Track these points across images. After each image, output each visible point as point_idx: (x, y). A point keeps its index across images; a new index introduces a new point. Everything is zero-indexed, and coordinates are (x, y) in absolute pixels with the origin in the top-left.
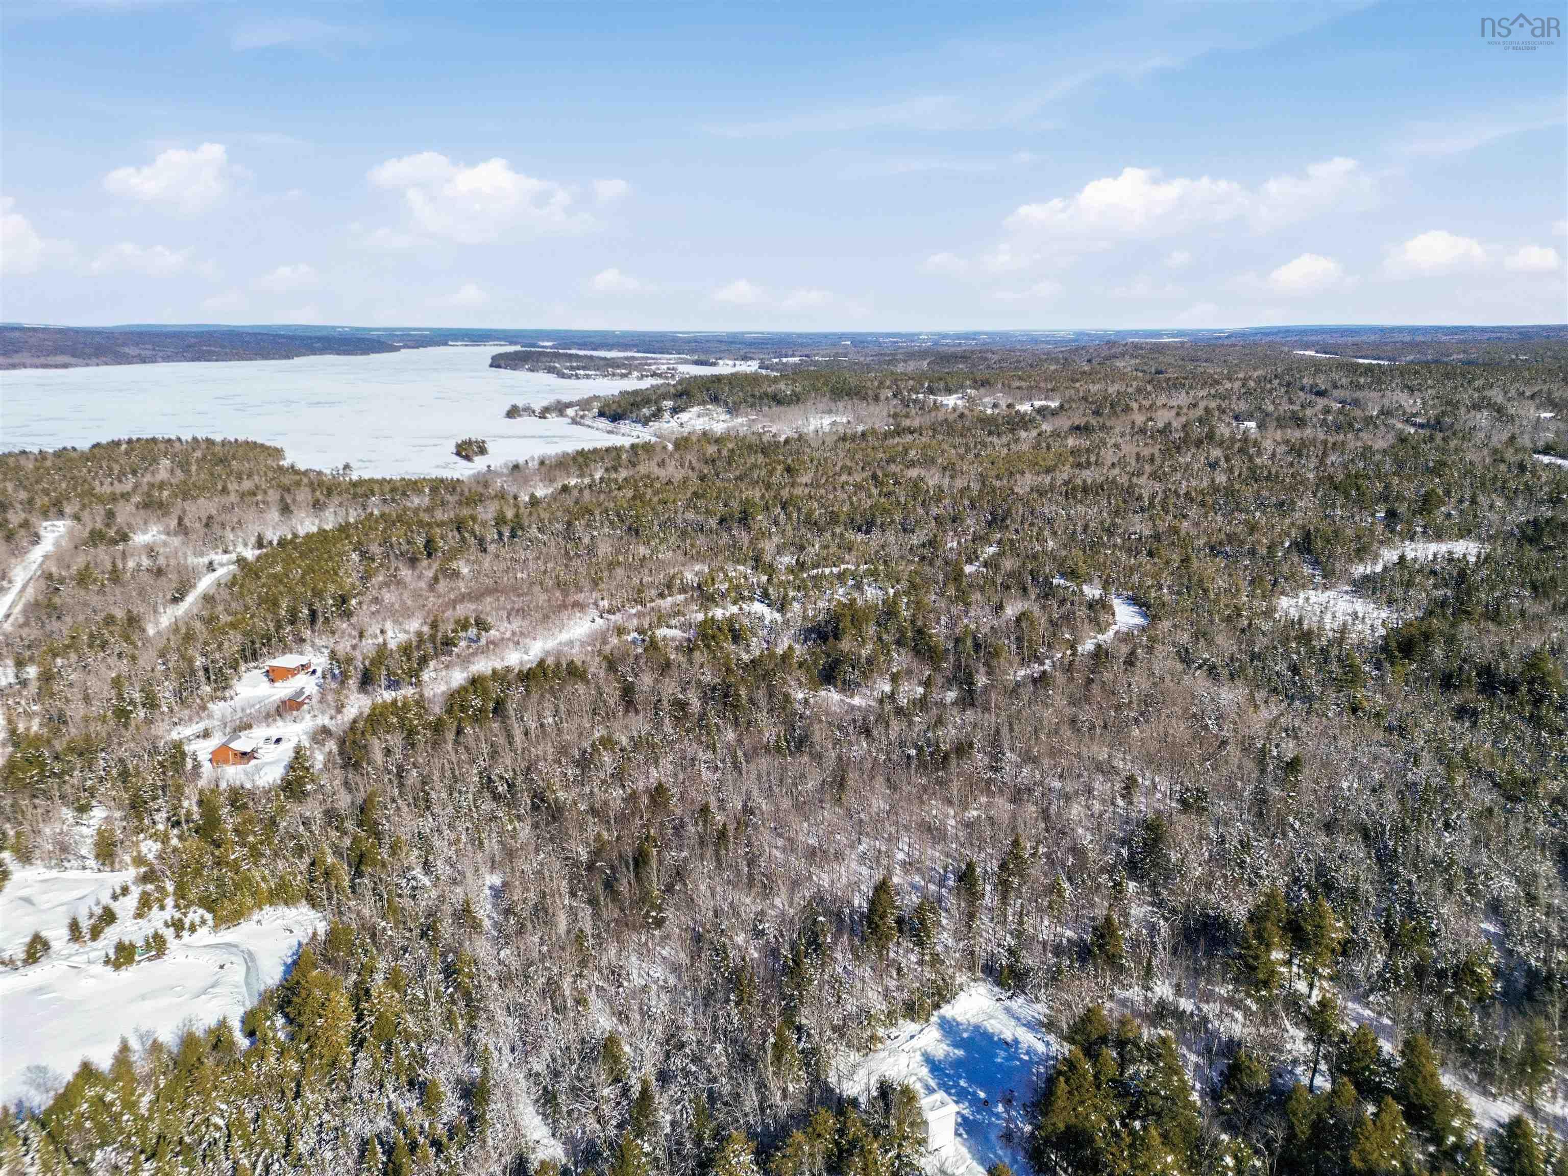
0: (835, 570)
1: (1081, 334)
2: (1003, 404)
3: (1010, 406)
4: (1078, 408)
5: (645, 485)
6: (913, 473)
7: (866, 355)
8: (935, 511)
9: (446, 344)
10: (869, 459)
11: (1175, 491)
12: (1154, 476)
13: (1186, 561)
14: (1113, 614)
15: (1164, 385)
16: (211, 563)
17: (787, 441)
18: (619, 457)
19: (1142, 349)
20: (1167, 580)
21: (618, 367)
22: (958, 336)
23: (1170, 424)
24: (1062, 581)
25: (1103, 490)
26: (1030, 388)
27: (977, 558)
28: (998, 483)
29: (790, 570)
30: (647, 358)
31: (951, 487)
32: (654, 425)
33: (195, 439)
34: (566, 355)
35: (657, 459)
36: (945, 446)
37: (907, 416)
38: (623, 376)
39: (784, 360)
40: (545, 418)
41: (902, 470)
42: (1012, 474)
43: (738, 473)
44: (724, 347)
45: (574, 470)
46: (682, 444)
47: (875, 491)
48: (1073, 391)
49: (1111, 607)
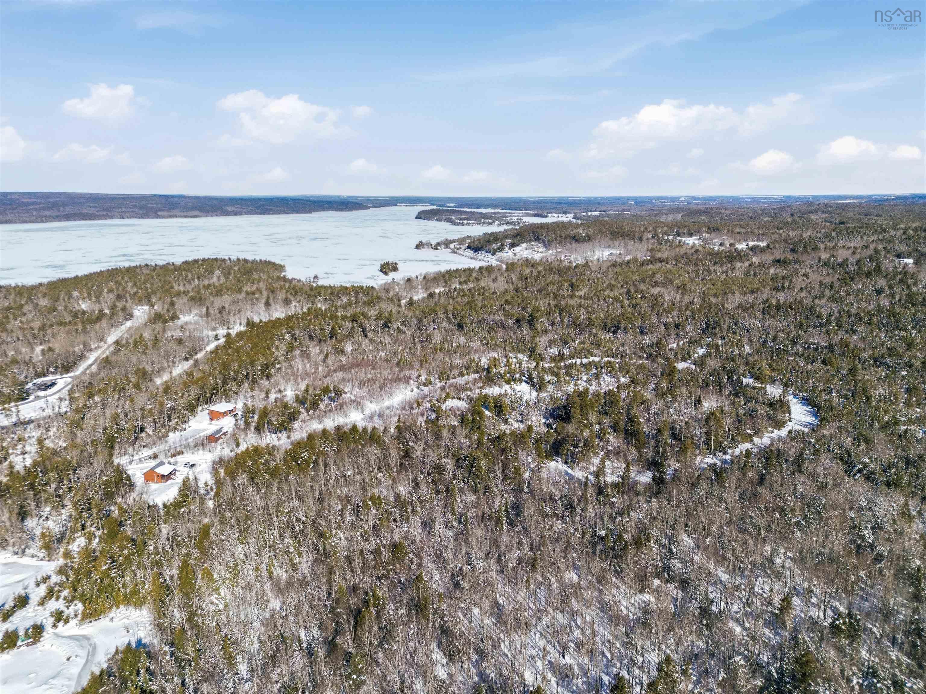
0: (584, 361)
1: (789, 198)
2: (727, 243)
3: (731, 245)
4: (780, 247)
5: (479, 294)
6: (655, 291)
7: (642, 211)
8: (664, 320)
9: (396, 205)
10: (628, 280)
11: (848, 312)
12: (832, 299)
13: (853, 370)
14: (789, 412)
15: (845, 232)
16: (216, 335)
17: (576, 267)
18: (470, 275)
19: (831, 207)
20: (836, 385)
21: (487, 218)
22: (705, 199)
23: (847, 259)
24: (751, 381)
25: (791, 308)
26: (747, 233)
27: (690, 357)
28: (714, 300)
29: (553, 359)
30: (506, 213)
31: (680, 301)
32: (499, 254)
33: (238, 259)
34: (459, 211)
35: (493, 276)
36: (682, 272)
37: (659, 251)
38: (490, 224)
39: (590, 214)
40: (437, 249)
41: (648, 288)
42: (725, 293)
43: (539, 287)
44: (554, 206)
45: (442, 282)
46: (511, 267)
47: (626, 303)
48: (777, 236)
49: (788, 407)
